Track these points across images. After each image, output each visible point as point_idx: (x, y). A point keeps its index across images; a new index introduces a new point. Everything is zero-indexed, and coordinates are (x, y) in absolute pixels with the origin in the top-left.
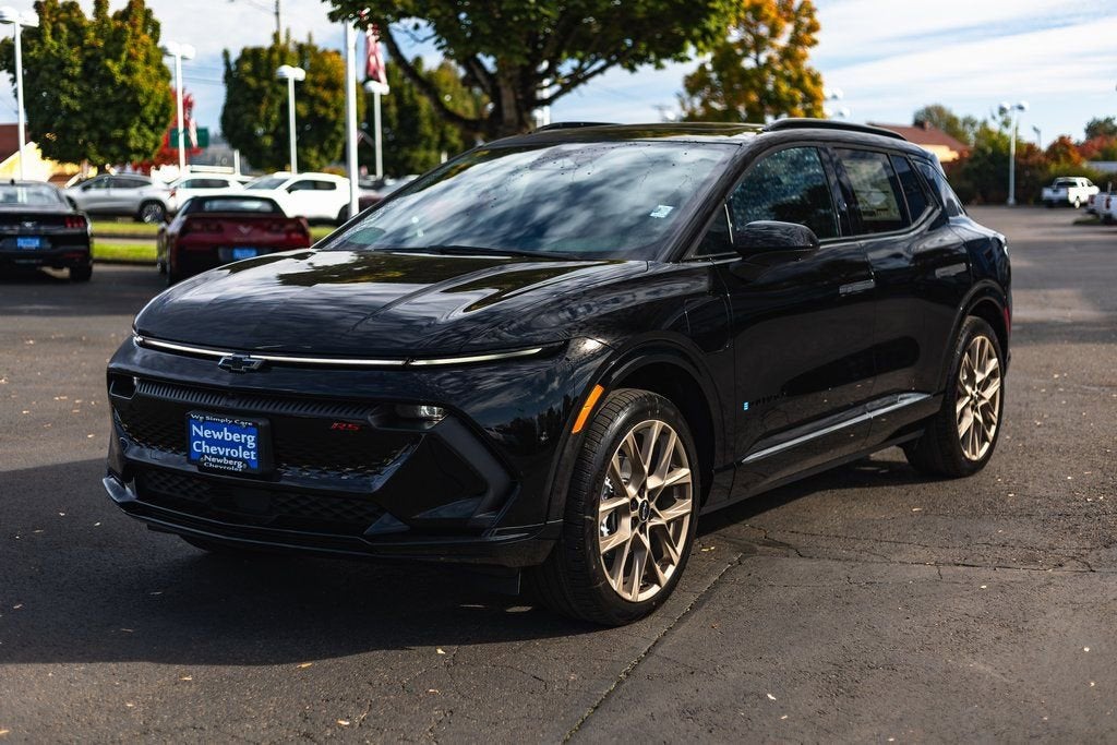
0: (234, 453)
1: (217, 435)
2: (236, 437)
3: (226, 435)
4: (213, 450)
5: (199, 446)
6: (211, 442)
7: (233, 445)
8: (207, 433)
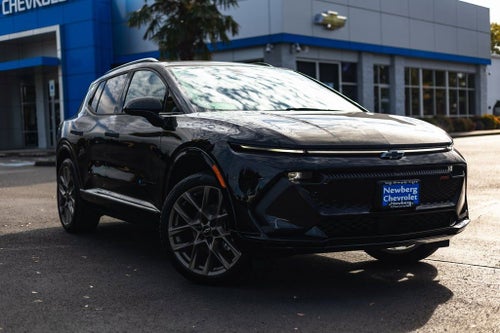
0: (406, 198)
1: (397, 191)
2: (407, 190)
3: (403, 190)
4: (394, 199)
5: (387, 198)
6: (393, 195)
7: (406, 194)
8: (392, 191)
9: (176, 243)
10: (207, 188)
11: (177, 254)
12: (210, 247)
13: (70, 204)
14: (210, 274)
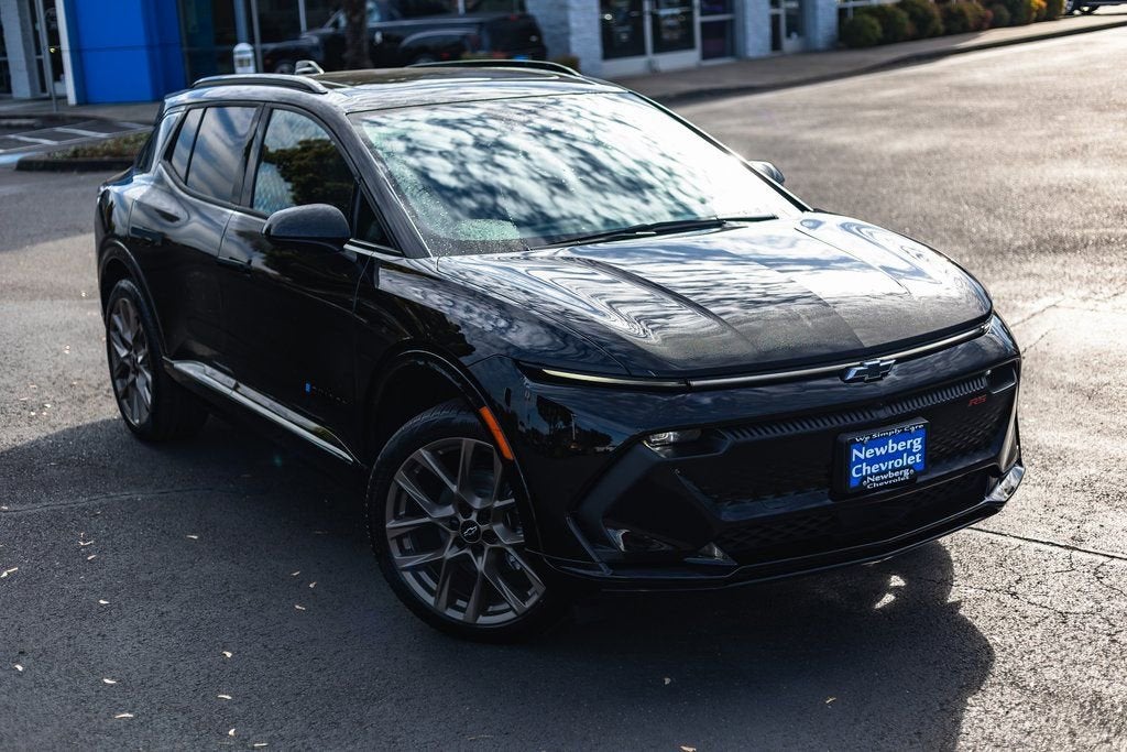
1: (881, 451)
2: (900, 446)
3: (892, 447)
4: (875, 469)
5: (859, 471)
6: (870, 462)
8: (870, 453)
9: (404, 552)
10: (468, 444)
11: (409, 577)
12: (480, 564)
13: (140, 381)
14: (482, 620)
